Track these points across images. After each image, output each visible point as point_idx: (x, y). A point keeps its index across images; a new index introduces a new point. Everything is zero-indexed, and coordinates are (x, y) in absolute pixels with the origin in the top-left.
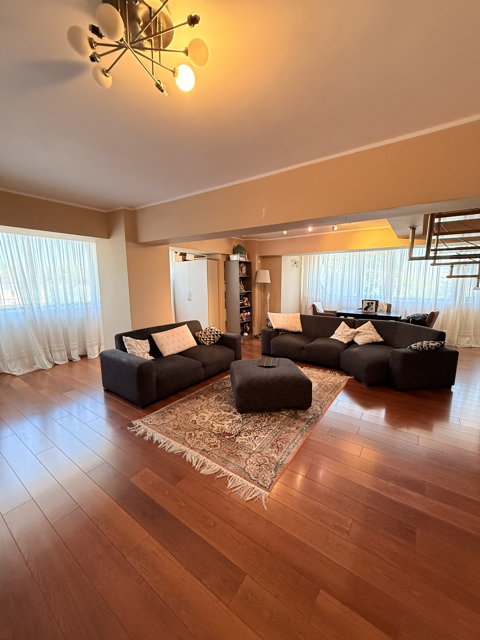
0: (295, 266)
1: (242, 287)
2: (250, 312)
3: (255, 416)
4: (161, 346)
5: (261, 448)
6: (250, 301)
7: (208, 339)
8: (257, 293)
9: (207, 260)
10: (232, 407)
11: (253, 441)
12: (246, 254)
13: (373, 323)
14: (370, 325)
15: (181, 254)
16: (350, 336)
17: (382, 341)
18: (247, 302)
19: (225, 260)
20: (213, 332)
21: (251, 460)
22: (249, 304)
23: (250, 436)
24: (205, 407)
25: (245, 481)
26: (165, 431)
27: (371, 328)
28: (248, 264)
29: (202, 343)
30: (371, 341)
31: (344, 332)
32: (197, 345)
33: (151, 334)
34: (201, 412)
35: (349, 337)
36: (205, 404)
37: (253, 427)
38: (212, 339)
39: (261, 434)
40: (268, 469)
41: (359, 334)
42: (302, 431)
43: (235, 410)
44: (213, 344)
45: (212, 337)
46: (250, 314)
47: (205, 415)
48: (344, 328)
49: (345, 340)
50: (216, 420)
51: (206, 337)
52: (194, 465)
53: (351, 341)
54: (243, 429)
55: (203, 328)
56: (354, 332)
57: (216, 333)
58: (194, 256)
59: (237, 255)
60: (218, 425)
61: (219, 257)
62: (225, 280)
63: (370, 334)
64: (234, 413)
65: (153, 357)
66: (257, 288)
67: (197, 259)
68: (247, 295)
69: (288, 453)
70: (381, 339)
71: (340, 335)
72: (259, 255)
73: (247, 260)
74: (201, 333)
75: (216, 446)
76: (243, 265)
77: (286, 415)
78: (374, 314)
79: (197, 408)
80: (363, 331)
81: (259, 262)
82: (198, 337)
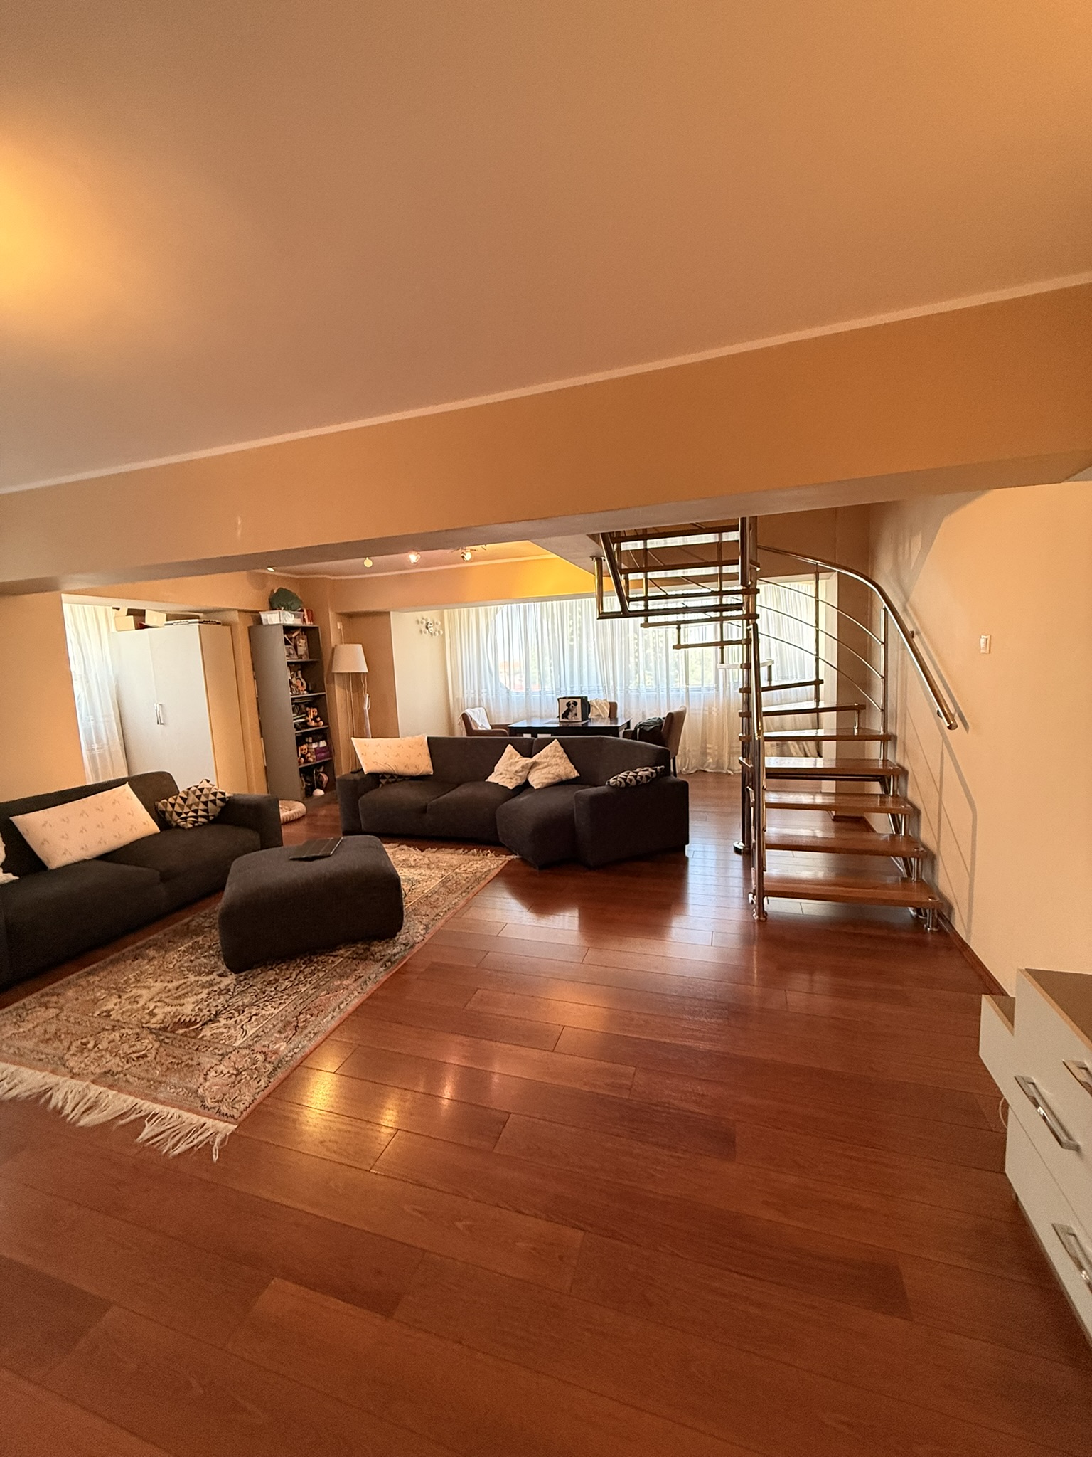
0: (425, 633)
1: (302, 684)
2: (326, 741)
3: (270, 972)
4: (43, 844)
5: (257, 1036)
6: (324, 715)
7: (191, 814)
8: (339, 696)
9: (198, 624)
10: (219, 963)
11: (242, 1027)
12: (305, 610)
13: (562, 743)
14: (556, 747)
15: (130, 612)
16: (520, 774)
17: (577, 777)
18: (314, 719)
19: (252, 624)
20: (205, 795)
21: (221, 1067)
22: (322, 723)
23: (241, 1017)
24: (150, 974)
25: (185, 1115)
26: (11, 1051)
27: (557, 754)
28: (311, 633)
29: (174, 824)
30: (557, 779)
31: (510, 766)
32: (159, 831)
33: (11, 818)
34: (134, 987)
35: (520, 776)
36: (153, 967)
37: (256, 996)
38: (200, 813)
39: (269, 1006)
40: (255, 1076)
41: (537, 768)
42: (365, 982)
43: (224, 967)
44: (204, 823)
45: (202, 806)
46: (327, 744)
47: (139, 992)
48: (511, 758)
49: (511, 782)
50: (166, 1000)
51: (186, 810)
52: (68, 1109)
53: (524, 783)
54: (229, 1006)
55: (182, 788)
56: (527, 764)
57: (212, 797)
58: (165, 615)
59: (277, 611)
60: (167, 1009)
61: (235, 617)
62: (254, 670)
63: (557, 765)
64: (220, 975)
65: (14, 875)
66: (339, 685)
67: (172, 624)
68: (317, 701)
69: (315, 1034)
70: (575, 774)
71: (501, 774)
72: (339, 611)
73: (308, 624)
74: (173, 802)
75: (145, 1056)
76: (298, 635)
77: (342, 957)
78: (580, 724)
79: (126, 982)
80: (543, 760)
81: (339, 626)
82: (164, 812)
